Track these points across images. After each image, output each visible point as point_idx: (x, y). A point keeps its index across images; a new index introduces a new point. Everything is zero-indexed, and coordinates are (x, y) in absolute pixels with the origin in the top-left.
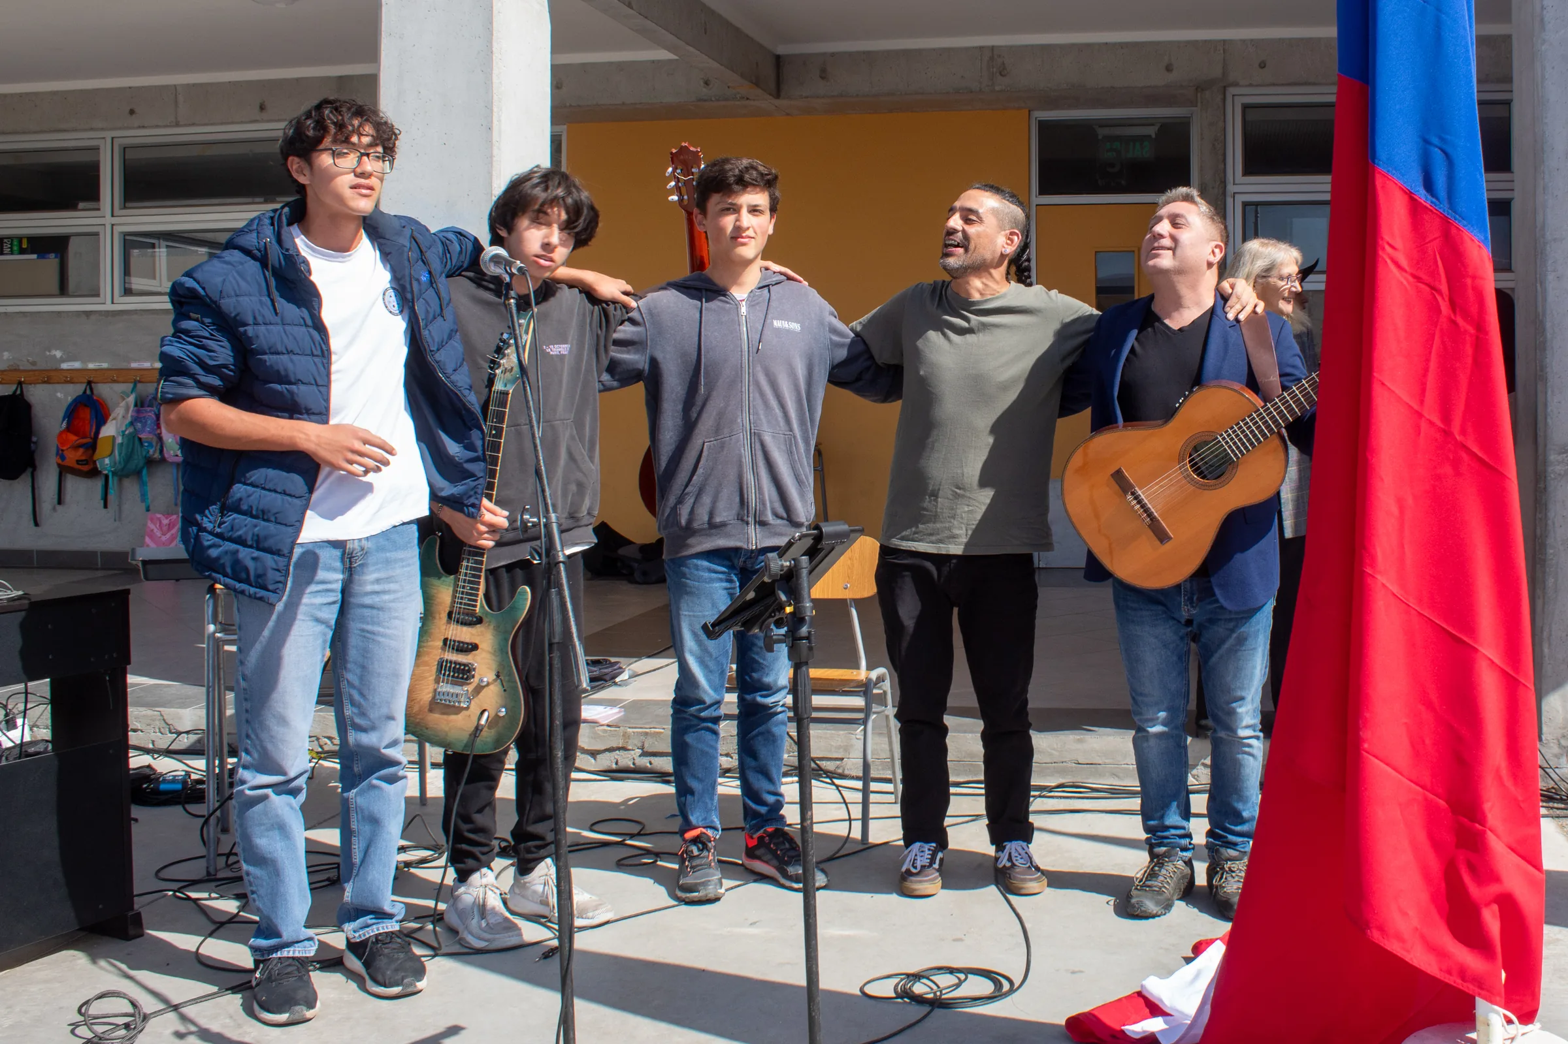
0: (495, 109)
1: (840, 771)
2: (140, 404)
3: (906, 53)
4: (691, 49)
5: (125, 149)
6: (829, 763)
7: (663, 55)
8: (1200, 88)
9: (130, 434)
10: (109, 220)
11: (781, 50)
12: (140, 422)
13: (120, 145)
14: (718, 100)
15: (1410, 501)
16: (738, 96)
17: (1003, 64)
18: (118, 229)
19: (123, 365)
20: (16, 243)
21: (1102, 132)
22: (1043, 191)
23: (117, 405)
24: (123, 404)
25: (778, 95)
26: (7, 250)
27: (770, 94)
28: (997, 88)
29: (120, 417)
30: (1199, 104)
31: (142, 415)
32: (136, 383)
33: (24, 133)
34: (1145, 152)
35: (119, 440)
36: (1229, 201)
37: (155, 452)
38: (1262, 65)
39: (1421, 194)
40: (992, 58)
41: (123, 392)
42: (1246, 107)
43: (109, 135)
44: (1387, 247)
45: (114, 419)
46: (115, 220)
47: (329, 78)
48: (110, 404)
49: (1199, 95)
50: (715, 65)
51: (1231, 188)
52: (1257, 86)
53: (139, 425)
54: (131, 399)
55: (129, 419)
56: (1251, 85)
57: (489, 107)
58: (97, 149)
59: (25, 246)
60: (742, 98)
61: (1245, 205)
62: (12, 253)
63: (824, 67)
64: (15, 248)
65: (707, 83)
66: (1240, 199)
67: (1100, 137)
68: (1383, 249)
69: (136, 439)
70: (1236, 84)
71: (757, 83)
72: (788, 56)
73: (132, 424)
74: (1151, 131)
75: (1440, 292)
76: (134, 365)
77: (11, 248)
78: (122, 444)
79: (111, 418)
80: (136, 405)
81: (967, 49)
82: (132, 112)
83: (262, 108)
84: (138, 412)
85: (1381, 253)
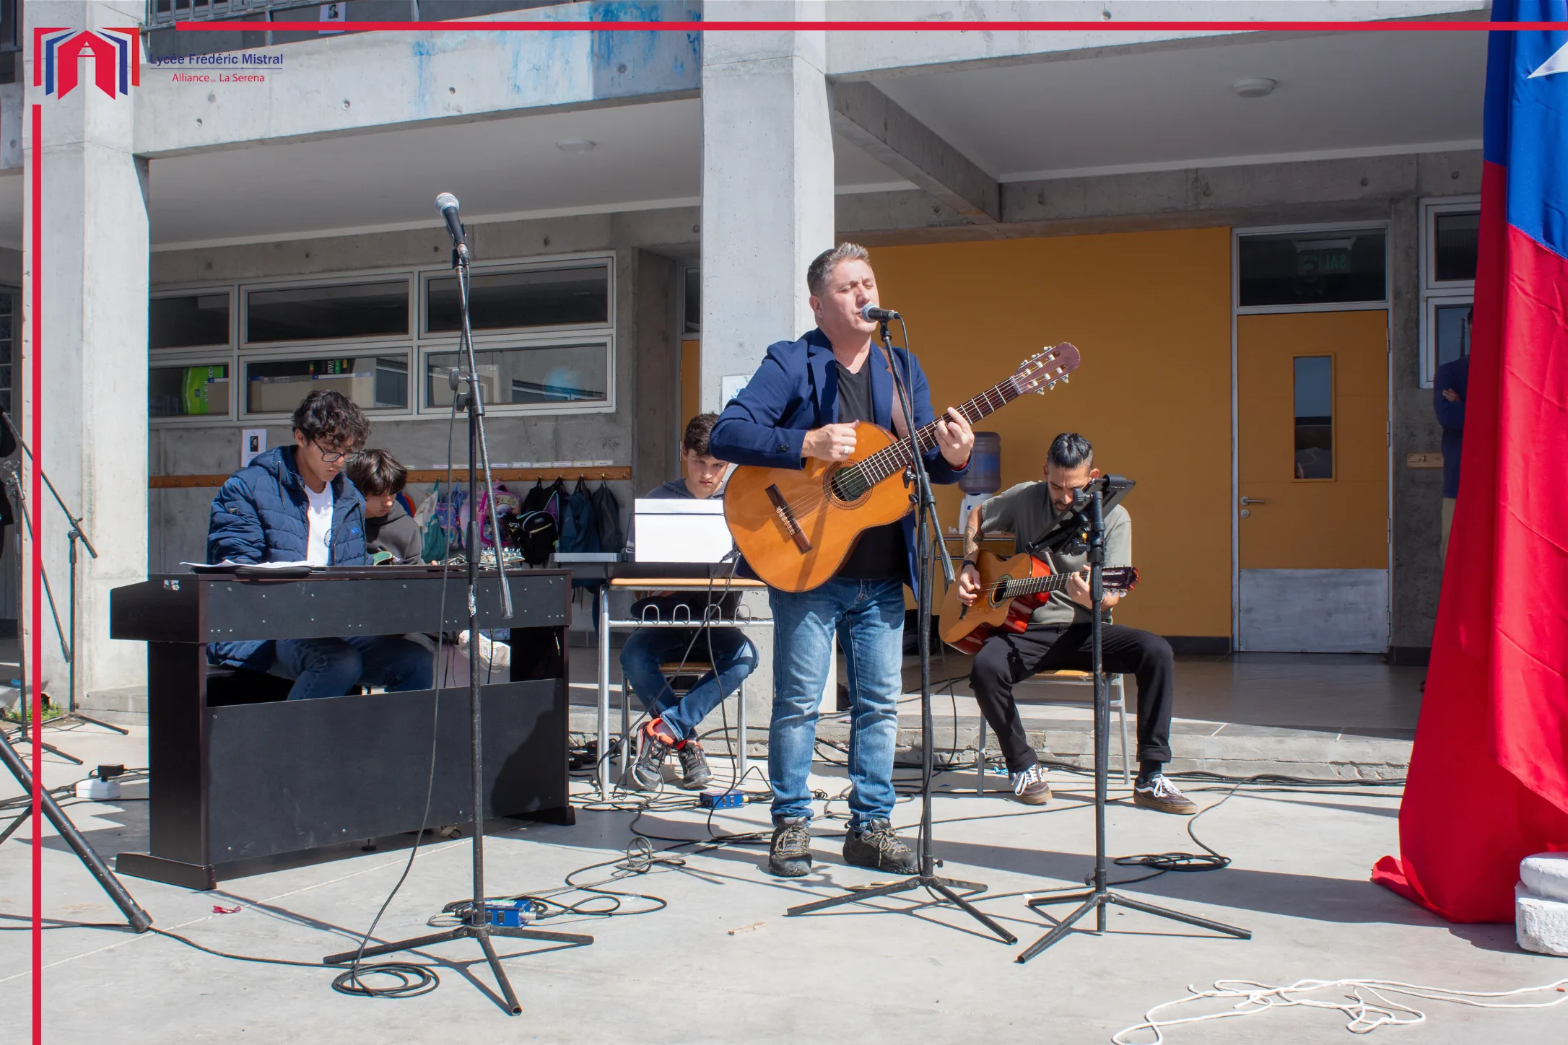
0: (796, 227)
1: (1076, 764)
2: (442, 500)
3: (1118, 178)
4: (931, 179)
5: (429, 281)
6: (1067, 758)
7: (908, 185)
8: (1394, 200)
9: (435, 525)
10: (415, 342)
11: (1004, 178)
12: (442, 515)
13: (425, 278)
14: (947, 225)
15: (1533, 457)
16: (965, 222)
17: (1207, 184)
18: (423, 350)
19: (426, 467)
20: (338, 364)
21: (1300, 247)
22: (1244, 302)
23: (423, 500)
24: (428, 500)
25: (1001, 221)
26: (330, 370)
27: (994, 219)
28: (1202, 207)
29: (426, 510)
30: (1393, 216)
31: (444, 510)
32: (438, 482)
33: (347, 269)
34: (1341, 266)
35: (426, 530)
36: (1423, 305)
37: (454, 541)
38: (1455, 176)
39: (1543, 244)
40: (1196, 180)
41: (428, 490)
42: (1439, 217)
43: (416, 269)
44: (1516, 279)
45: (422, 512)
46: (421, 343)
47: (605, 215)
48: (415, 501)
49: (1393, 206)
50: (951, 192)
51: (1424, 293)
52: (1449, 195)
53: (442, 518)
54: (435, 496)
55: (433, 513)
56: (1443, 195)
57: (791, 226)
58: (406, 281)
59: (345, 366)
60: (968, 223)
61: (1438, 308)
62: (335, 373)
63: (1042, 192)
64: (337, 368)
65: (936, 211)
66: (1433, 302)
67: (1299, 251)
68: (1514, 281)
69: (440, 530)
70: (1430, 195)
71: (983, 209)
72: (1009, 184)
73: (436, 516)
74: (1348, 244)
75: (1557, 311)
76: (436, 467)
77: (334, 368)
78: (428, 534)
79: (417, 512)
80: (439, 501)
81: (1173, 172)
82: (436, 249)
83: (546, 242)
84: (441, 506)
85: (1512, 283)
